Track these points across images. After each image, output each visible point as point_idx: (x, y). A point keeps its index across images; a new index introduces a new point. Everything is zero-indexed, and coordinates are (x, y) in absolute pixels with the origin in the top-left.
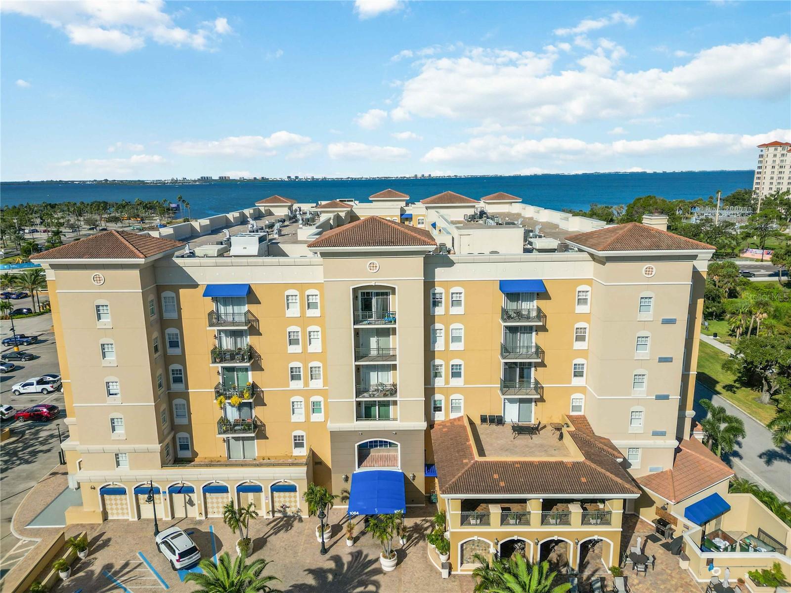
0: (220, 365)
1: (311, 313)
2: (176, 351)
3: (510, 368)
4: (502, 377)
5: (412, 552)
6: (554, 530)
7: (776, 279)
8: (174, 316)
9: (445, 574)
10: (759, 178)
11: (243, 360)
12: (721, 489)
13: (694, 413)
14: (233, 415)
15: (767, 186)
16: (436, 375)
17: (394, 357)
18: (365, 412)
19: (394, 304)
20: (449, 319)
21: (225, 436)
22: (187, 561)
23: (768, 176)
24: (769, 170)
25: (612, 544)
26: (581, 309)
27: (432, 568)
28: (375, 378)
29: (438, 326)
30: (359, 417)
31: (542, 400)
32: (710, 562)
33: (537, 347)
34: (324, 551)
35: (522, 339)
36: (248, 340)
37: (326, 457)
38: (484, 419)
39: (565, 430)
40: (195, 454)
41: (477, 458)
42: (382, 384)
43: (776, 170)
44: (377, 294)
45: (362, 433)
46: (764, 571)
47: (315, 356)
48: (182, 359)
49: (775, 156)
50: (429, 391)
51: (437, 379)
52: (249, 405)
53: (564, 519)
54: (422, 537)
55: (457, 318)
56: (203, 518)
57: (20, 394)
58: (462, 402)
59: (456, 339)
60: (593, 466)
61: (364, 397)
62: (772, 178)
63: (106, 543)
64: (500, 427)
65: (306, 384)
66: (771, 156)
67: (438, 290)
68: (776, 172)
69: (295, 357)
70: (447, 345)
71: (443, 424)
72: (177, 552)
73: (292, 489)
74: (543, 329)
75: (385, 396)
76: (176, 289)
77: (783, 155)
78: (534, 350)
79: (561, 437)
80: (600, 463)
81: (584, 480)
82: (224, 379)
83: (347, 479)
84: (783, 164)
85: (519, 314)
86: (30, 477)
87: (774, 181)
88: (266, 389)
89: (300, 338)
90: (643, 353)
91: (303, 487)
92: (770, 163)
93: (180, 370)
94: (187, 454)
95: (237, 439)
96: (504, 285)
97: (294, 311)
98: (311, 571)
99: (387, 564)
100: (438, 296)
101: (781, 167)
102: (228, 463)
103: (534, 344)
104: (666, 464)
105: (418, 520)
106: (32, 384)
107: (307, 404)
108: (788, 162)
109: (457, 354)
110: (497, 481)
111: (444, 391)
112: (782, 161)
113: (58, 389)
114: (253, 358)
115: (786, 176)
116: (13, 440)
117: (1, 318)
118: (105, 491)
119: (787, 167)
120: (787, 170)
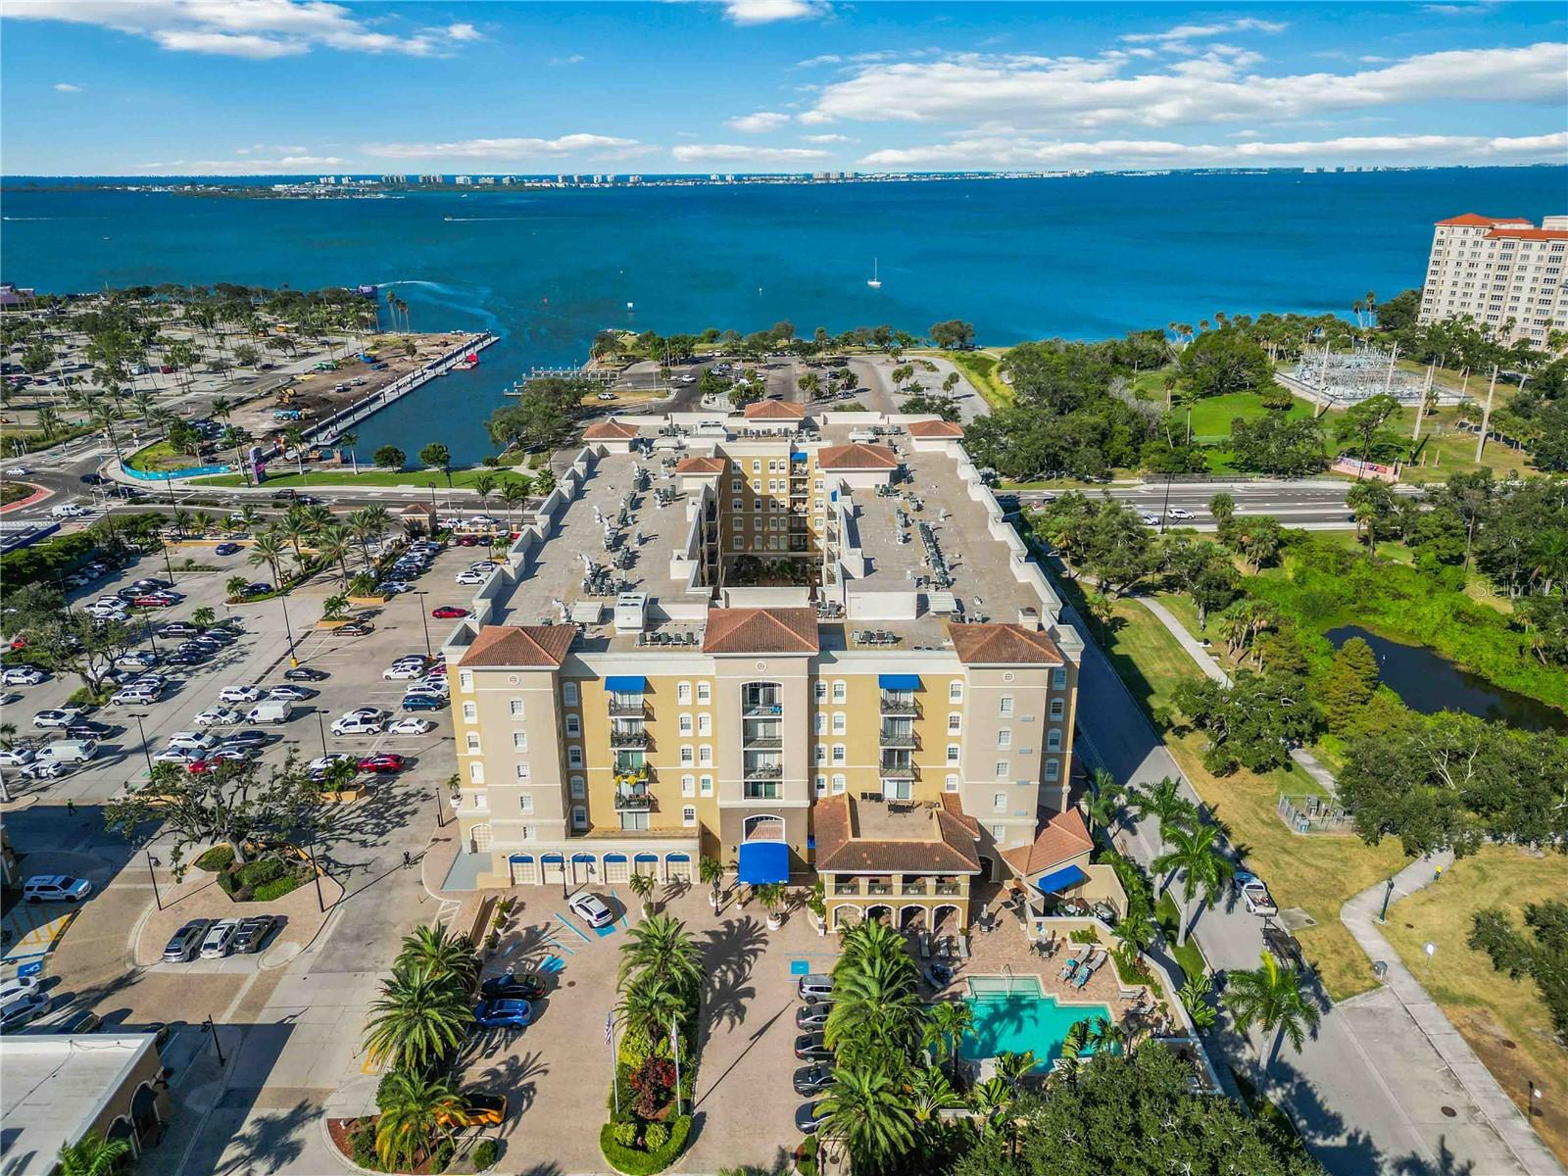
0: (616, 749)
1: (702, 701)
2: (576, 734)
3: (889, 754)
4: (882, 761)
5: (795, 916)
6: (913, 899)
8: (575, 703)
9: (821, 932)
10: (1433, 282)
11: (640, 744)
12: (1082, 862)
14: (627, 790)
15: (1445, 297)
16: (819, 757)
17: (779, 743)
18: (752, 791)
19: (780, 696)
20: (831, 708)
21: (618, 811)
22: (603, 921)
23: (1449, 279)
24: (1451, 268)
25: (962, 910)
26: (954, 700)
27: (811, 928)
28: (761, 760)
29: (821, 714)
30: (746, 795)
31: (919, 781)
32: (1039, 925)
33: (914, 736)
34: (718, 914)
35: (900, 728)
36: (644, 727)
37: (716, 829)
38: (864, 796)
39: (935, 809)
40: (590, 827)
41: (851, 839)
42: (768, 767)
43: (1464, 269)
44: (764, 689)
45: (751, 810)
46: (1081, 932)
47: (705, 740)
48: (581, 741)
49: (1463, 243)
50: (813, 771)
51: (820, 761)
52: (644, 783)
53: (921, 890)
54: (803, 904)
55: (838, 707)
56: (603, 883)
57: (341, 734)
58: (844, 781)
59: (839, 725)
60: (948, 846)
61: (751, 778)
62: (1455, 284)
63: (522, 906)
64: (878, 804)
65: (697, 764)
66: (1456, 243)
67: (822, 682)
68: (1463, 274)
69: (686, 740)
70: (830, 731)
71: (825, 800)
72: (595, 913)
73: (685, 859)
74: (920, 719)
75: (771, 777)
76: (577, 680)
77: (1476, 243)
78: (911, 737)
79: (930, 817)
80: (956, 844)
81: (939, 859)
82: (620, 760)
83: (735, 850)
84: (1475, 260)
85: (896, 704)
86: (415, 840)
87: (1459, 291)
88: (659, 768)
89: (691, 723)
90: (1005, 746)
91: (695, 858)
92: (1454, 256)
93: (579, 751)
94: (583, 825)
95: (629, 813)
96: (883, 679)
97: (686, 700)
98: (707, 933)
99: (772, 925)
100: (821, 687)
101: (1471, 265)
102: (624, 836)
103: (911, 733)
104: (1026, 840)
105: (802, 888)
106: (355, 723)
107: (697, 783)
108: (1484, 258)
109: (839, 739)
110: (865, 860)
111: (825, 771)
112: (1474, 254)
113: (385, 728)
114: (647, 741)
115: (1478, 281)
116: (368, 799)
117: (235, 601)
118: (514, 860)
119: (1482, 266)
120: (1481, 271)
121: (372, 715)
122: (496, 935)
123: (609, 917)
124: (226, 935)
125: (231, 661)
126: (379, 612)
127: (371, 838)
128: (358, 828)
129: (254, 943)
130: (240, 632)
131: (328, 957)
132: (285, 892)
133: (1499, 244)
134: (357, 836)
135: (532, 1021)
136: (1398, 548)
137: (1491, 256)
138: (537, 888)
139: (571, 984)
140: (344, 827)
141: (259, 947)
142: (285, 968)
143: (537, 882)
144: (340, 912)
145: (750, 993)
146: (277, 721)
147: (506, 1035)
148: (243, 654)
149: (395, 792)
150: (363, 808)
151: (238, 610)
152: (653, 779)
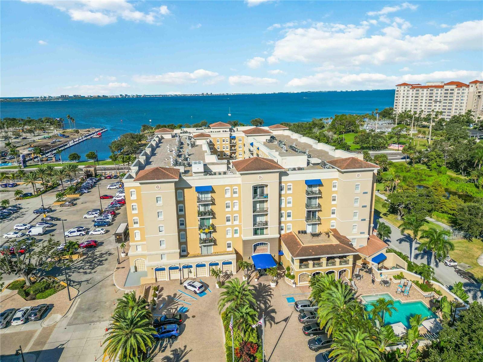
0: (199, 218)
1: (235, 195)
2: (182, 213)
3: (309, 212)
4: (306, 216)
5: (280, 281)
6: (331, 268)
7: (404, 160)
8: (182, 199)
9: (294, 286)
10: (396, 103)
11: (209, 215)
12: (383, 251)
13: (373, 225)
14: (203, 236)
15: (400, 107)
17: (267, 211)
19: (266, 191)
20: (286, 195)
21: (200, 245)
22: (201, 290)
23: (401, 101)
24: (401, 98)
25: (349, 271)
26: (334, 189)
27: (289, 285)
28: (259, 219)
29: (282, 198)
30: (254, 234)
31: (321, 224)
32: (381, 274)
33: (319, 204)
34: (248, 283)
35: (313, 201)
36: (210, 207)
37: (241, 251)
38: (299, 232)
39: (330, 234)
40: (188, 253)
41: (303, 245)
42: (261, 222)
43: (405, 98)
44: (260, 187)
45: (256, 240)
46: (398, 275)
47: (236, 212)
48: (184, 216)
49: (404, 91)
50: (280, 223)
51: (282, 218)
52: (210, 233)
53: (334, 264)
54: (282, 276)
55: (289, 195)
56: (196, 277)
57: (69, 237)
58: (291, 226)
59: (289, 203)
60: (342, 245)
61: (256, 226)
62: (403, 103)
63: (162, 289)
64: (305, 234)
65: (232, 223)
66: (402, 91)
67: (283, 184)
68: (405, 100)
69: (228, 213)
70: (286, 205)
71: (285, 235)
72: (197, 287)
73: (230, 263)
74: (321, 197)
75: (264, 225)
76: (183, 189)
77: (408, 90)
78: (317, 205)
79: (329, 236)
80: (344, 244)
81: (340, 250)
82: (200, 222)
83: (249, 258)
84: (408, 95)
85: (312, 192)
86: (107, 270)
87: (404, 105)
88: (217, 226)
89: (230, 205)
90: (357, 205)
91: (234, 263)
92: (402, 95)
93: (183, 220)
94: (185, 253)
95: (204, 246)
96: (307, 182)
97: (228, 195)
99: (273, 285)
100: (283, 187)
101: (407, 97)
102: (202, 256)
103: (317, 203)
104: (365, 244)
106: (75, 232)
107: (232, 230)
108: (410, 95)
109: (290, 208)
110: (311, 253)
111: (285, 222)
112: (408, 94)
113: (87, 233)
114: (212, 214)
115: (410, 101)
116: (85, 257)
117: (18, 199)
118: (157, 270)
119: (410, 97)
120: (410, 98)
121: (81, 229)
122: (154, 300)
123: (203, 288)
124: (25, 313)
125: (18, 217)
126: (78, 199)
127: (88, 271)
128: (81, 268)
129: (39, 315)
130: (20, 208)
131: (76, 318)
132: (51, 295)
133: (415, 90)
134: (81, 270)
135: (180, 334)
136: (420, 165)
137: (413, 94)
138: (167, 282)
139: (194, 317)
140: (74, 268)
141: (41, 318)
142: (55, 325)
143: (167, 279)
144: (78, 300)
145: (274, 311)
146: (40, 234)
147: (169, 341)
148: (23, 215)
149: (96, 253)
150: (83, 260)
151: (19, 202)
152: (215, 231)
